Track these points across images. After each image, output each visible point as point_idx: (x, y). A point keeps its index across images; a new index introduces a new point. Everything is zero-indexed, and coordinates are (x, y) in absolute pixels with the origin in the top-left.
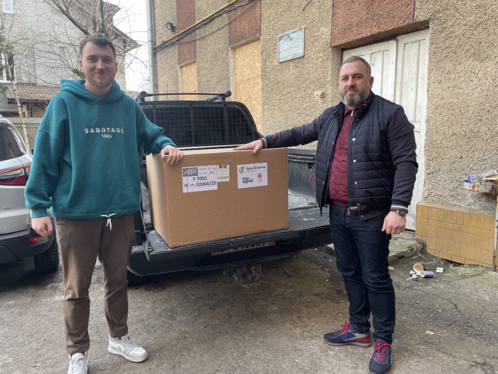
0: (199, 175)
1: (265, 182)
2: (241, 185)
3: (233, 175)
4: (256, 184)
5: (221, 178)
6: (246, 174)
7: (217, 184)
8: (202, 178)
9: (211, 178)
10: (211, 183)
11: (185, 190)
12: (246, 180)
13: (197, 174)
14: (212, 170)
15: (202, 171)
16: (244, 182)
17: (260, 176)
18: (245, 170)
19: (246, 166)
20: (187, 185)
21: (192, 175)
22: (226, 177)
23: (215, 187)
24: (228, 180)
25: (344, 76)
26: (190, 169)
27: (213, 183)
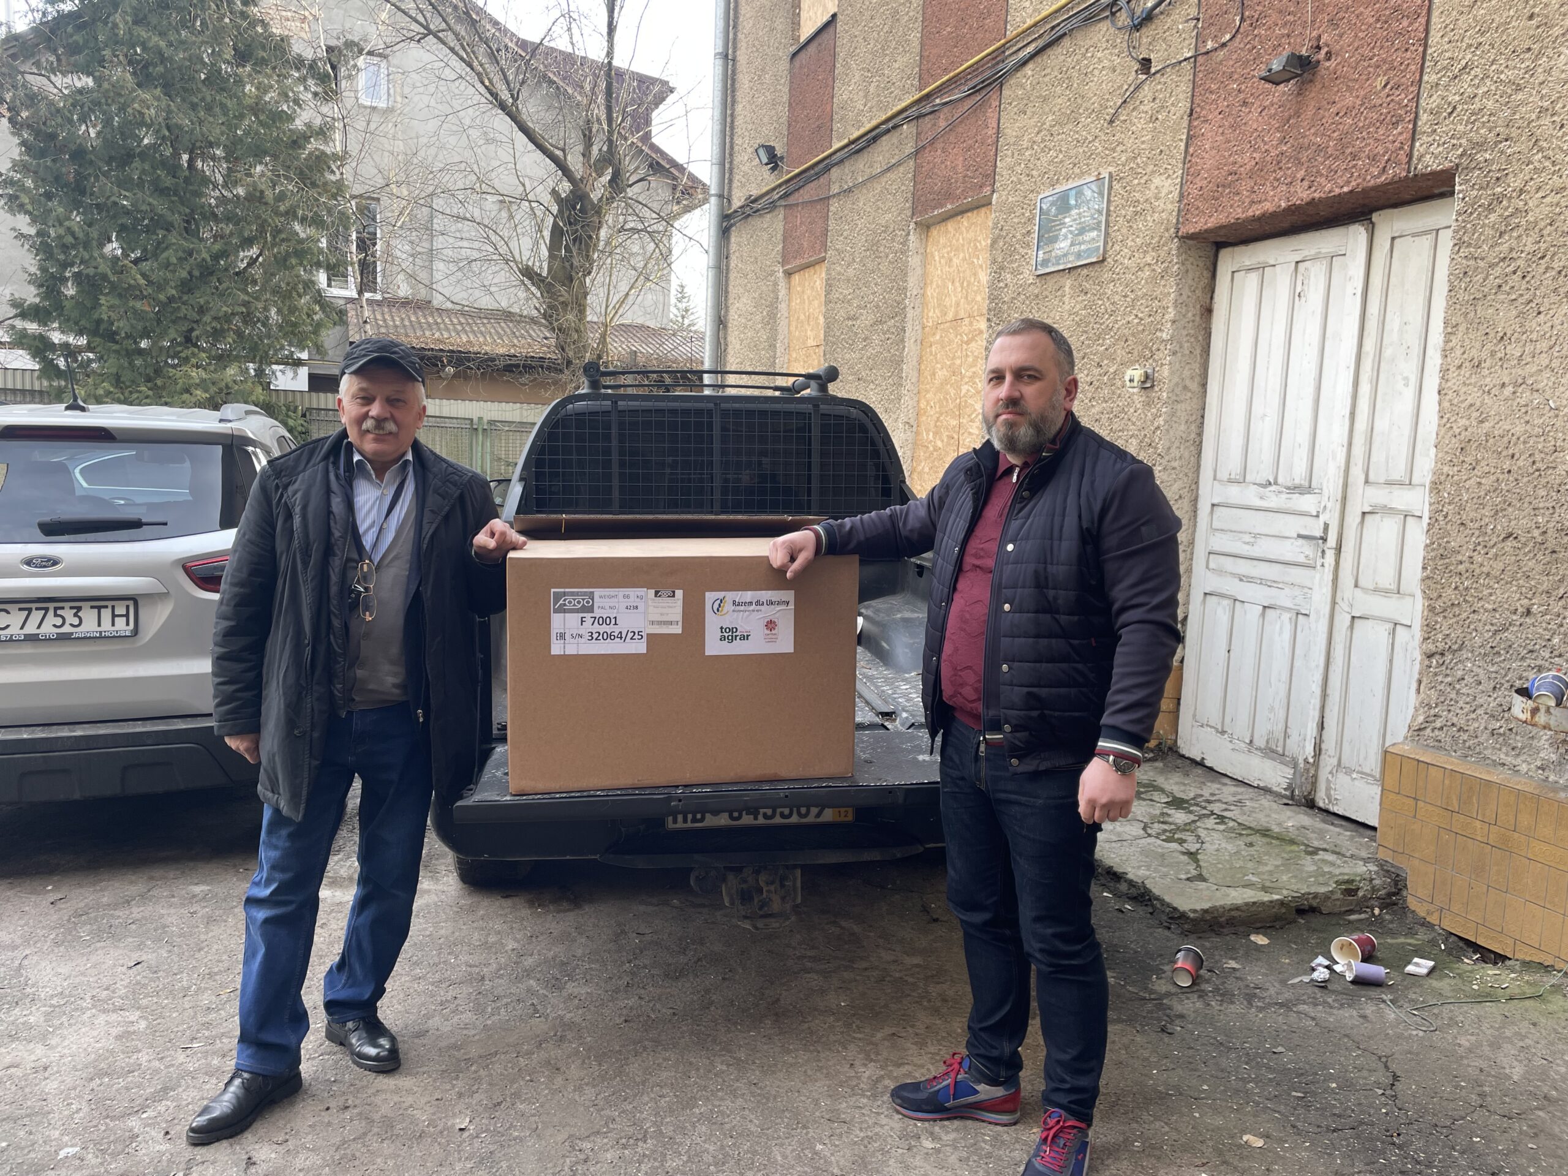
0: (597, 613)
1: (784, 643)
2: (714, 646)
3: (694, 617)
4: (757, 645)
5: (660, 623)
6: (730, 618)
7: (645, 639)
8: (604, 621)
9: (628, 622)
10: (630, 635)
11: (556, 649)
12: (730, 634)
13: (591, 609)
14: (633, 601)
15: (607, 602)
16: (723, 638)
17: (771, 625)
18: (728, 607)
19: (730, 596)
20: (562, 636)
21: (577, 611)
22: (671, 623)
23: (639, 647)
24: (677, 630)
25: (993, 371)
26: (572, 594)
27: (635, 635)
